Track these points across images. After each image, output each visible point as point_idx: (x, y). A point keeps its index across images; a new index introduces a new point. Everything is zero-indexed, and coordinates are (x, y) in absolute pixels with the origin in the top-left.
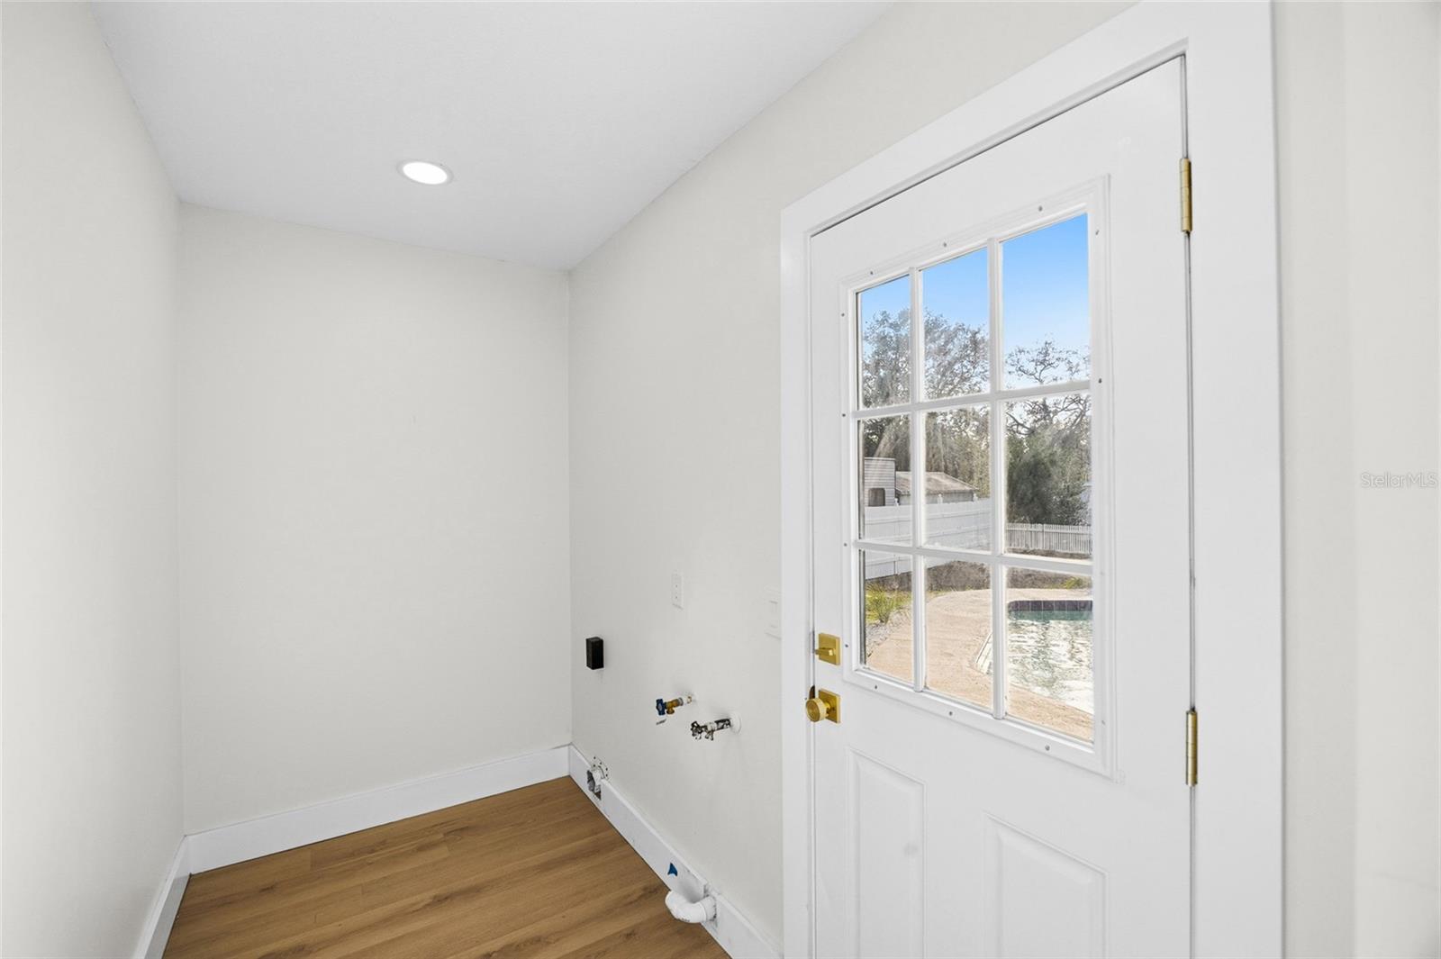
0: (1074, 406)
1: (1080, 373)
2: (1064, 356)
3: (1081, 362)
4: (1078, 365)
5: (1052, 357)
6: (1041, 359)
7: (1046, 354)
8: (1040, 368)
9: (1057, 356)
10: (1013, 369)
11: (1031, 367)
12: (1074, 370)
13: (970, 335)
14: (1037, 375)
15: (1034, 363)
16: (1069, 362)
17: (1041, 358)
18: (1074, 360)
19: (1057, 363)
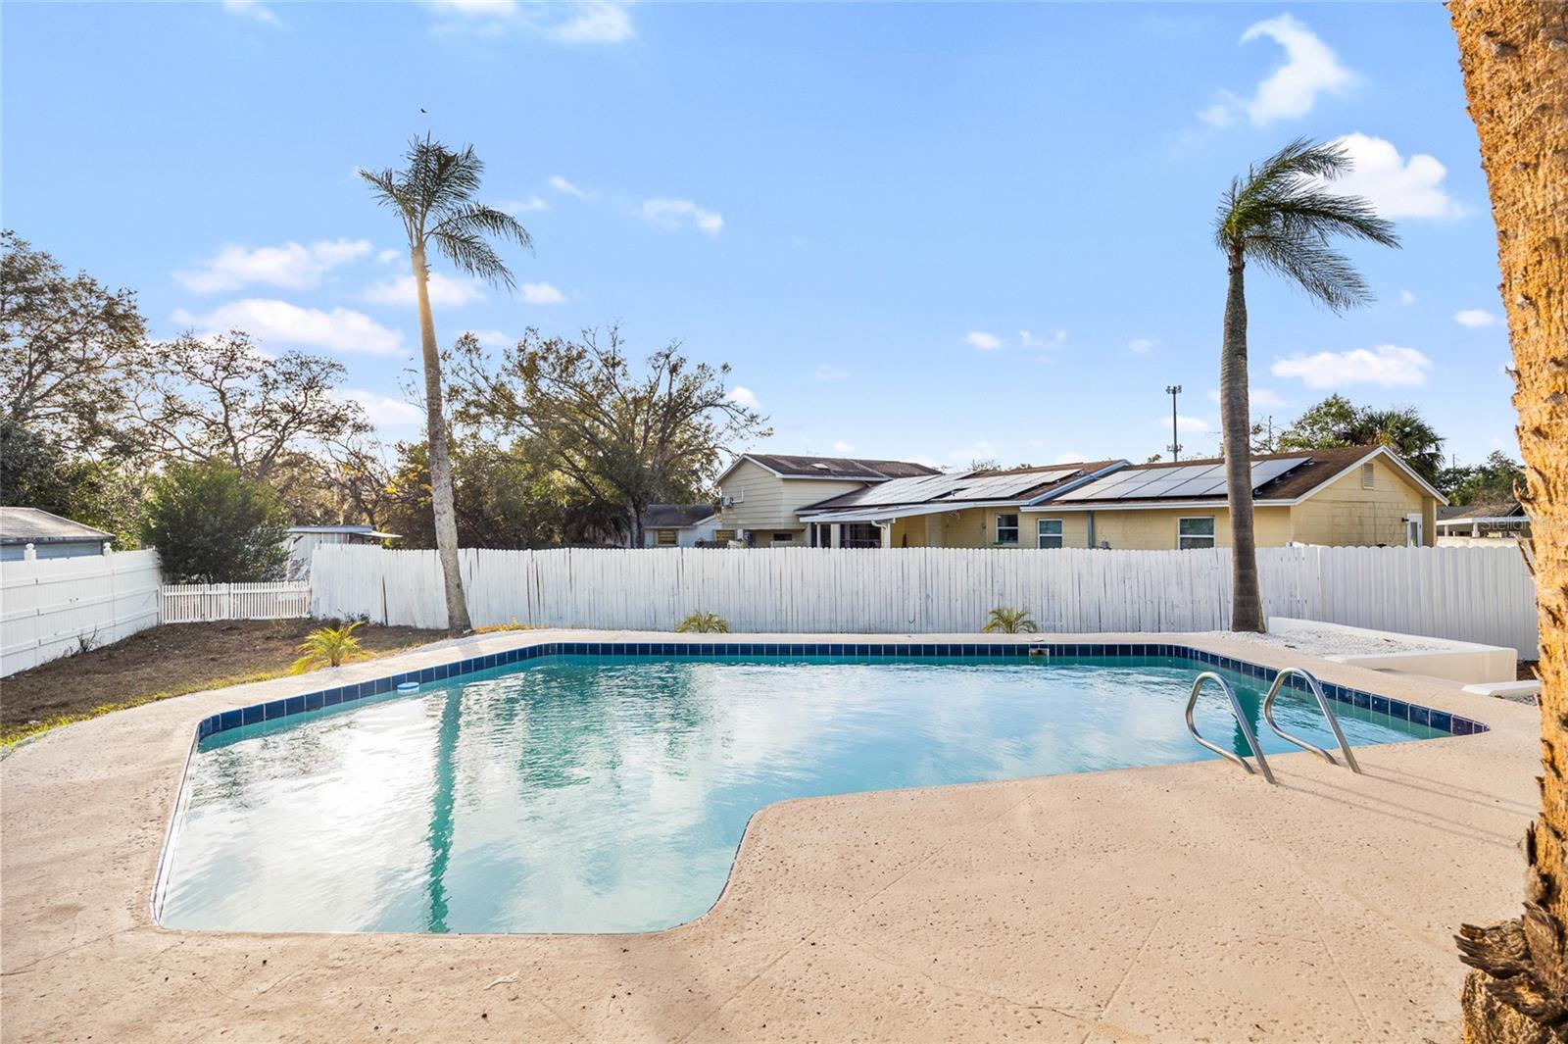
0: (269, 432)
1: (278, 391)
2: (258, 366)
3: (281, 378)
4: (276, 381)
5: (240, 363)
6: (225, 364)
7: (233, 358)
8: (221, 374)
9: (248, 363)
10: (178, 368)
11: (208, 371)
12: (270, 387)
13: (103, 303)
14: (217, 383)
15: (213, 367)
16: (266, 376)
17: (223, 362)
18: (271, 373)
19: (247, 373)
